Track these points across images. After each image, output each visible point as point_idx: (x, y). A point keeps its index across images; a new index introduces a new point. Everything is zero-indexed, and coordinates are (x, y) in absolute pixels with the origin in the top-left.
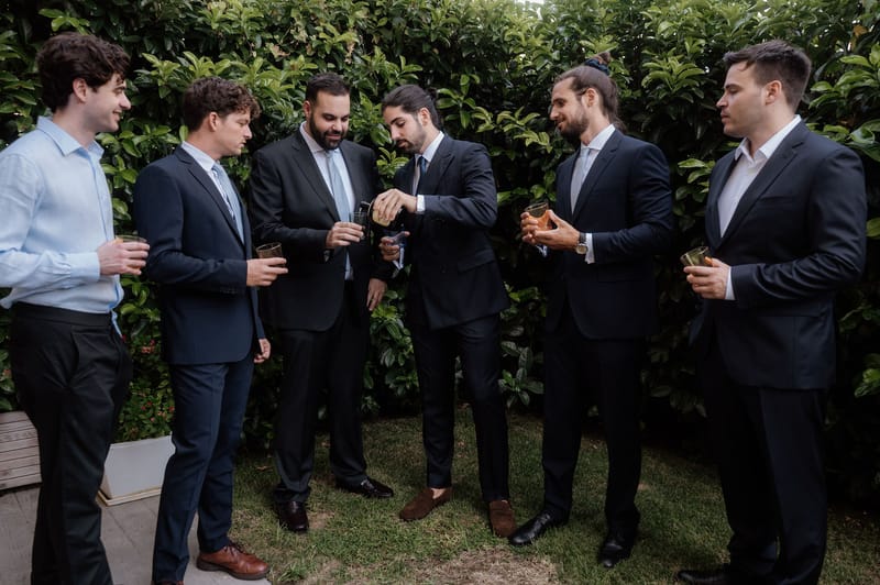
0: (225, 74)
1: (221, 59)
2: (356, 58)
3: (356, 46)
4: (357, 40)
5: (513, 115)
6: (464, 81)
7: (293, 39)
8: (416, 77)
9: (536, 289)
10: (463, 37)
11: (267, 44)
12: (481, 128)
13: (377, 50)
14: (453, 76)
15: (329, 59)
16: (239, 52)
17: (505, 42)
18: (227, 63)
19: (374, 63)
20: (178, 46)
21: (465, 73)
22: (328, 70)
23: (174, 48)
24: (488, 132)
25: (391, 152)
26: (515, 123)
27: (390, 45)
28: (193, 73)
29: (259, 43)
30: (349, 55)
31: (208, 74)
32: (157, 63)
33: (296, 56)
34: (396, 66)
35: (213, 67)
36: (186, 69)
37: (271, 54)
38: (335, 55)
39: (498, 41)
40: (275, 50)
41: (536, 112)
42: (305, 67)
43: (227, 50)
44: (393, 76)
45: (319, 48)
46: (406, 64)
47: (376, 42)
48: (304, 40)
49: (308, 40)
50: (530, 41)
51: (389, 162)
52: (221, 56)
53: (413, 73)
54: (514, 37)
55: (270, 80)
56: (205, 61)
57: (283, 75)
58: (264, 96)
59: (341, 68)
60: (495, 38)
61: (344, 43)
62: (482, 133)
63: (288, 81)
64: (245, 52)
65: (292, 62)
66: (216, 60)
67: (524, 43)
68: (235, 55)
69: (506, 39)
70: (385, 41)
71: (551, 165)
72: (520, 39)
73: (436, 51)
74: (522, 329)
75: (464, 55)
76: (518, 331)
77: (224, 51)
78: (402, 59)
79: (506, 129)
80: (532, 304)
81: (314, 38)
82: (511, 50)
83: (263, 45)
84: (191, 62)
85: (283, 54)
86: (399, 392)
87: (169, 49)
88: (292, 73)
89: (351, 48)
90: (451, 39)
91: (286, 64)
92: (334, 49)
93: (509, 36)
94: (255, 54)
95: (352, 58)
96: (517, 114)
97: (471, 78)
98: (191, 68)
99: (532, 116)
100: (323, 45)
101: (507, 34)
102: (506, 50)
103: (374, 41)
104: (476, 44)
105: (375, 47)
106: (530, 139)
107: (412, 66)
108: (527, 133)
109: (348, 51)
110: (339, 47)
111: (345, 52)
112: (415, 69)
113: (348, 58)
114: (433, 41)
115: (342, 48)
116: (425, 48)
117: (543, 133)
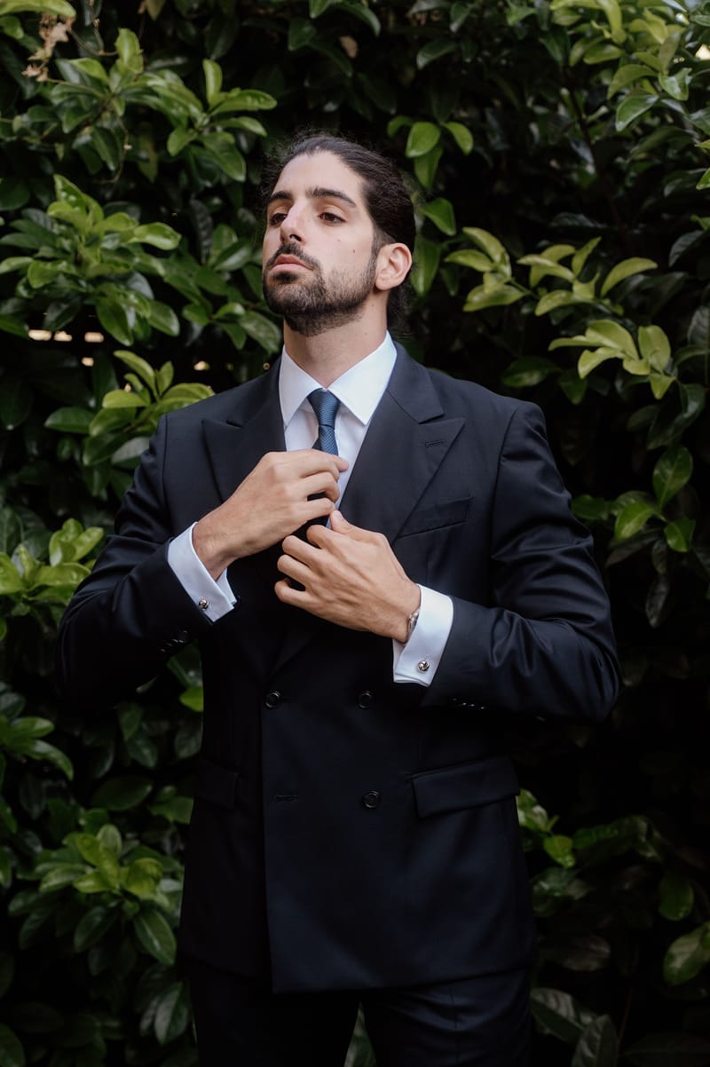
2: (66, 66)
3: (78, 25)
4: (69, 10)
5: (566, 262)
6: (421, 142)
8: (258, 128)
9: (643, 825)
12: (476, 300)
13: (127, 45)
14: (393, 126)
17: (556, 28)
19: (115, 82)
21: (428, 118)
24: (497, 313)
25: (156, 366)
26: (568, 287)
27: (200, 22)
30: (43, 53)
34: (193, 94)
39: (530, 21)
46: (226, 87)
50: (636, 25)
51: (153, 400)
53: (250, 114)
54: (587, 14)
62: (479, 314)
67: (616, 29)
69: (560, 18)
70: (184, 13)
72: (602, 17)
73: (349, 44)
74: (605, 950)
75: (422, 61)
76: (594, 956)
78: (212, 72)
79: (545, 305)
80: (635, 869)
89: (59, 33)
95: (52, 64)
96: (580, 261)
97: (447, 137)
99: (633, 268)
103: (146, 12)
104: (454, 27)
105: (123, 32)
106: (600, 351)
107: (236, 92)
108: (597, 329)
109: (42, 43)
110: (8, 31)
111: (30, 43)
112: (252, 103)
113: (38, 63)
114: (313, 15)
115: (19, 34)
116: (299, 38)
117: (651, 330)
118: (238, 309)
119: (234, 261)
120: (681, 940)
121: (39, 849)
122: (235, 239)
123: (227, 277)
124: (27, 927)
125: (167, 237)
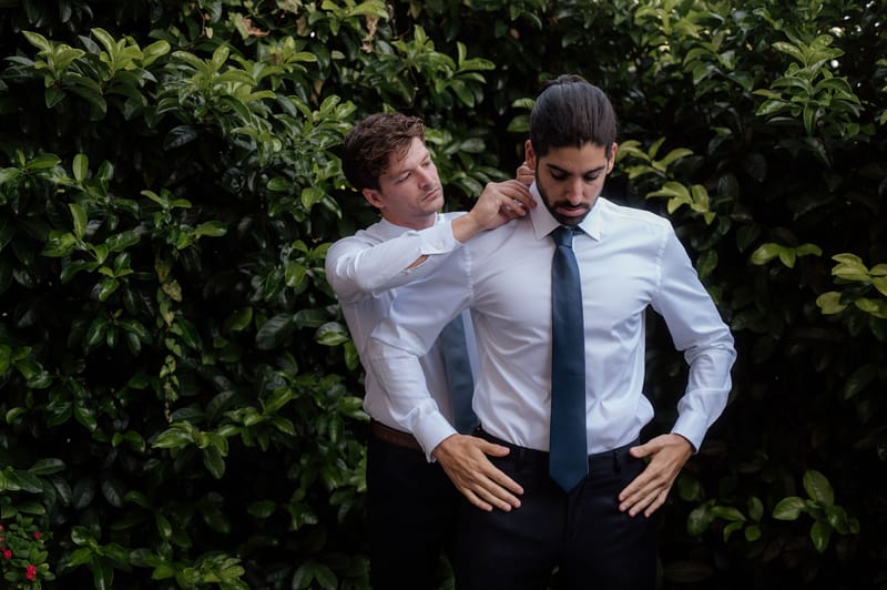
0: (158, 67)
1: (153, 40)
2: (382, 44)
3: (382, 23)
4: (385, 15)
5: (645, 149)
7: (277, 7)
8: (482, 79)
10: (563, 14)
11: (232, 15)
13: (419, 33)
15: (335, 44)
16: (184, 29)
17: (636, 27)
18: (162, 48)
19: (412, 54)
20: (79, 14)
22: (332, 61)
23: (73, 17)
26: (650, 165)
27: (438, 20)
28: (105, 66)
29: (218, 12)
30: (369, 38)
31: (131, 66)
32: (46, 47)
33: (279, 36)
34: (450, 60)
35: (140, 56)
36: (95, 58)
37: (237, 34)
38: (347, 37)
39: (624, 25)
40: (242, 25)
41: (686, 147)
42: (296, 58)
43: (163, 24)
44: (442, 75)
45: (321, 26)
46: (467, 58)
47: (415, 15)
48: (295, 11)
49: (302, 11)
50: (677, 25)
52: (152, 34)
53: (479, 72)
54: (651, 19)
55: (237, 84)
56: (128, 44)
57: (257, 71)
58: (225, 109)
59: (353, 57)
60: (618, 19)
61: (362, 19)
63: (265, 83)
64: (193, 28)
65: (272, 50)
66: (145, 42)
68: (176, 32)
69: (638, 22)
70: (431, 14)
71: (710, 243)
72: (660, 22)
73: (515, 33)
75: (565, 44)
77: (157, 26)
78: (461, 48)
79: (633, 174)
81: (312, 7)
82: (645, 39)
83: (225, 16)
84: (102, 47)
85: (258, 33)
87: (65, 20)
88: (274, 70)
89: (373, 26)
90: (543, 16)
91: (262, 50)
92: (345, 27)
93: (642, 17)
94: (210, 33)
95: (374, 43)
96: (653, 150)
98: (103, 58)
99: (680, 154)
100: (327, 21)
101: (638, 15)
102: (636, 40)
103: (411, 15)
104: (586, 26)
105: (416, 26)
106: (676, 199)
107: (477, 60)
108: (668, 187)
109: (368, 31)
110: (353, 25)
111: (363, 33)
112: (482, 66)
113: (367, 43)
114: (513, 19)
115: (358, 26)
116: (500, 30)
117: (698, 188)
118: (463, 175)
119: (451, 150)
120: (696, 511)
121: (345, 468)
122: (450, 138)
123: (449, 157)
124: (342, 511)
125: (439, 137)
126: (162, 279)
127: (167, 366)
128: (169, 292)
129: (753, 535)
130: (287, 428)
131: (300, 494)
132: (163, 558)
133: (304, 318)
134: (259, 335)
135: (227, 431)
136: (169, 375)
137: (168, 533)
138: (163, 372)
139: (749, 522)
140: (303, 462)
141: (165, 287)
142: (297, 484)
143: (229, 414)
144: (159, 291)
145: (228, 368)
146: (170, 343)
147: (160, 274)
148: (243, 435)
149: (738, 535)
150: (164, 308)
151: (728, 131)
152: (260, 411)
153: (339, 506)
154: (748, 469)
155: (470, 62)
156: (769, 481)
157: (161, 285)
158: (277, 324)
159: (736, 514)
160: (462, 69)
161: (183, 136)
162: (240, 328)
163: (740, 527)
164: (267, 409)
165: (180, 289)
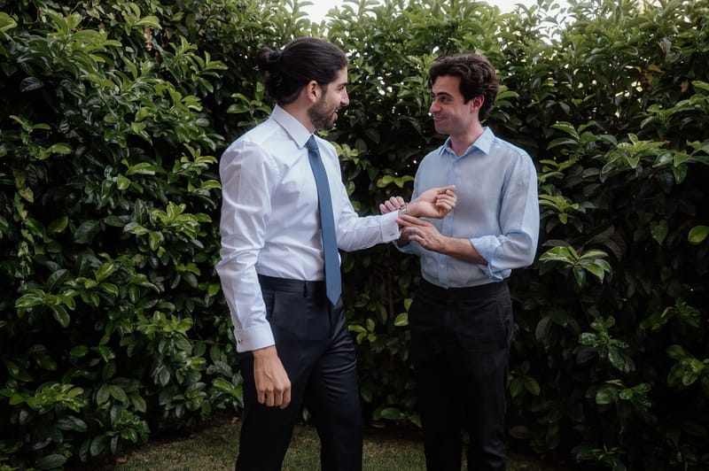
2: (157, 46)
4: (160, 27)
6: (260, 88)
8: (218, 76)
15: (127, 42)
19: (180, 53)
22: (125, 53)
25: (195, 149)
30: (149, 41)
34: (201, 60)
38: (134, 39)
44: (193, 72)
46: (211, 60)
48: (99, 18)
49: (103, 17)
51: (193, 160)
53: (217, 71)
61: (143, 27)
68: (16, 17)
78: (207, 56)
81: (111, 16)
86: (178, 413)
92: (134, 31)
94: (44, 19)
95: (152, 44)
100: (123, 25)
107: (216, 62)
110: (139, 31)
112: (219, 67)
113: (148, 43)
115: (142, 32)
117: (344, 145)
118: (205, 136)
124: (130, 349)
126: (18, 186)
127: (23, 248)
128: (24, 196)
129: (372, 339)
130: (112, 290)
131: (106, 339)
132: (13, 390)
133: (111, 221)
134: (76, 234)
135: (69, 293)
136: (24, 255)
137: (16, 372)
138: (20, 253)
139: (369, 332)
140: (111, 318)
141: (21, 192)
142: (103, 333)
143: (69, 283)
144: (16, 195)
145: (53, 257)
146: (25, 233)
147: (18, 183)
148: (82, 295)
149: (365, 341)
150: (20, 207)
151: (353, 117)
152: (93, 278)
153: (126, 347)
154: (360, 305)
155: (212, 62)
156: (373, 310)
157: (17, 190)
158: (88, 227)
159: (360, 328)
160: (207, 68)
161: (33, 84)
162: (60, 231)
163: (365, 335)
164: (98, 277)
165: (32, 194)
